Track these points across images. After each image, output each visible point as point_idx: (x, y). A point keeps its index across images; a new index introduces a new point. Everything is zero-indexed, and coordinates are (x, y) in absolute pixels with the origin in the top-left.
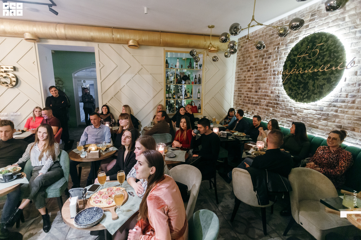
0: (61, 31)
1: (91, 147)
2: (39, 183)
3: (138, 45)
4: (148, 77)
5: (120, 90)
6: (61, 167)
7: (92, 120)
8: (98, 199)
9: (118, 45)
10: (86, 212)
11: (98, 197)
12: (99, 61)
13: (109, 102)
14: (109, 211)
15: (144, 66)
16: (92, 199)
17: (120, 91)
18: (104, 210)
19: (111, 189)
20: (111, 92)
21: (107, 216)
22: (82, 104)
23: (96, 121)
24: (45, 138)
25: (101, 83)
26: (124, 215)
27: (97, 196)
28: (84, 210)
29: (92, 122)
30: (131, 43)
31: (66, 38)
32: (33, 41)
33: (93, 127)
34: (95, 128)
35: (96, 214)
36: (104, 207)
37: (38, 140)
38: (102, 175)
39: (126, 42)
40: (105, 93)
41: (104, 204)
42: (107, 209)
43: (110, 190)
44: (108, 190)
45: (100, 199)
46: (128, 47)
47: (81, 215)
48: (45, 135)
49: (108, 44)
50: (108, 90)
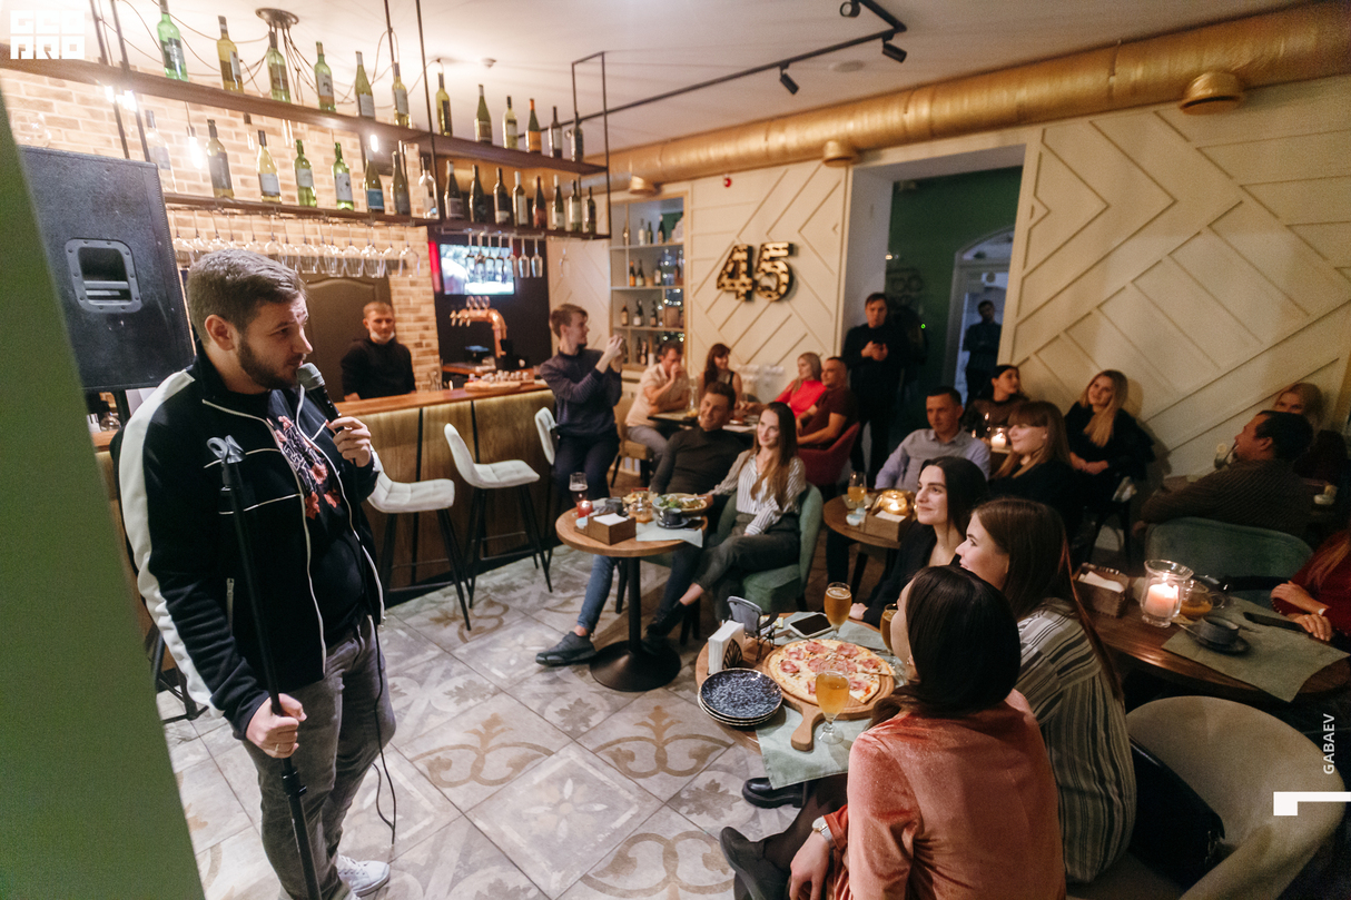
0: (920, 112)
1: (889, 500)
2: (728, 555)
3: (1243, 91)
4: (1268, 245)
5: (1099, 307)
6: (798, 534)
7: (931, 410)
8: (796, 663)
9: (1131, 112)
10: (743, 677)
11: (802, 656)
12: (1035, 194)
13: (1041, 354)
14: (800, 711)
15: (1253, 190)
16: (784, 652)
17: (1096, 312)
18: (784, 699)
19: (852, 650)
20: (1057, 317)
21: (787, 724)
22: (963, 357)
23: (943, 416)
24: (771, 441)
25: (1023, 279)
26: (833, 755)
27: (800, 650)
28: (741, 672)
29: (931, 417)
30: (1200, 88)
31: (933, 132)
32: (839, 163)
33: (932, 436)
34: (937, 438)
35: (762, 699)
36: (794, 693)
37: (759, 447)
38: (839, 594)
39: (1174, 92)
40: (1033, 318)
41: (798, 686)
42: (798, 702)
43: (846, 653)
44: (841, 648)
45: (802, 665)
46: (1182, 112)
47: (728, 679)
48: (773, 434)
49: (1086, 120)
50: (1045, 309)
